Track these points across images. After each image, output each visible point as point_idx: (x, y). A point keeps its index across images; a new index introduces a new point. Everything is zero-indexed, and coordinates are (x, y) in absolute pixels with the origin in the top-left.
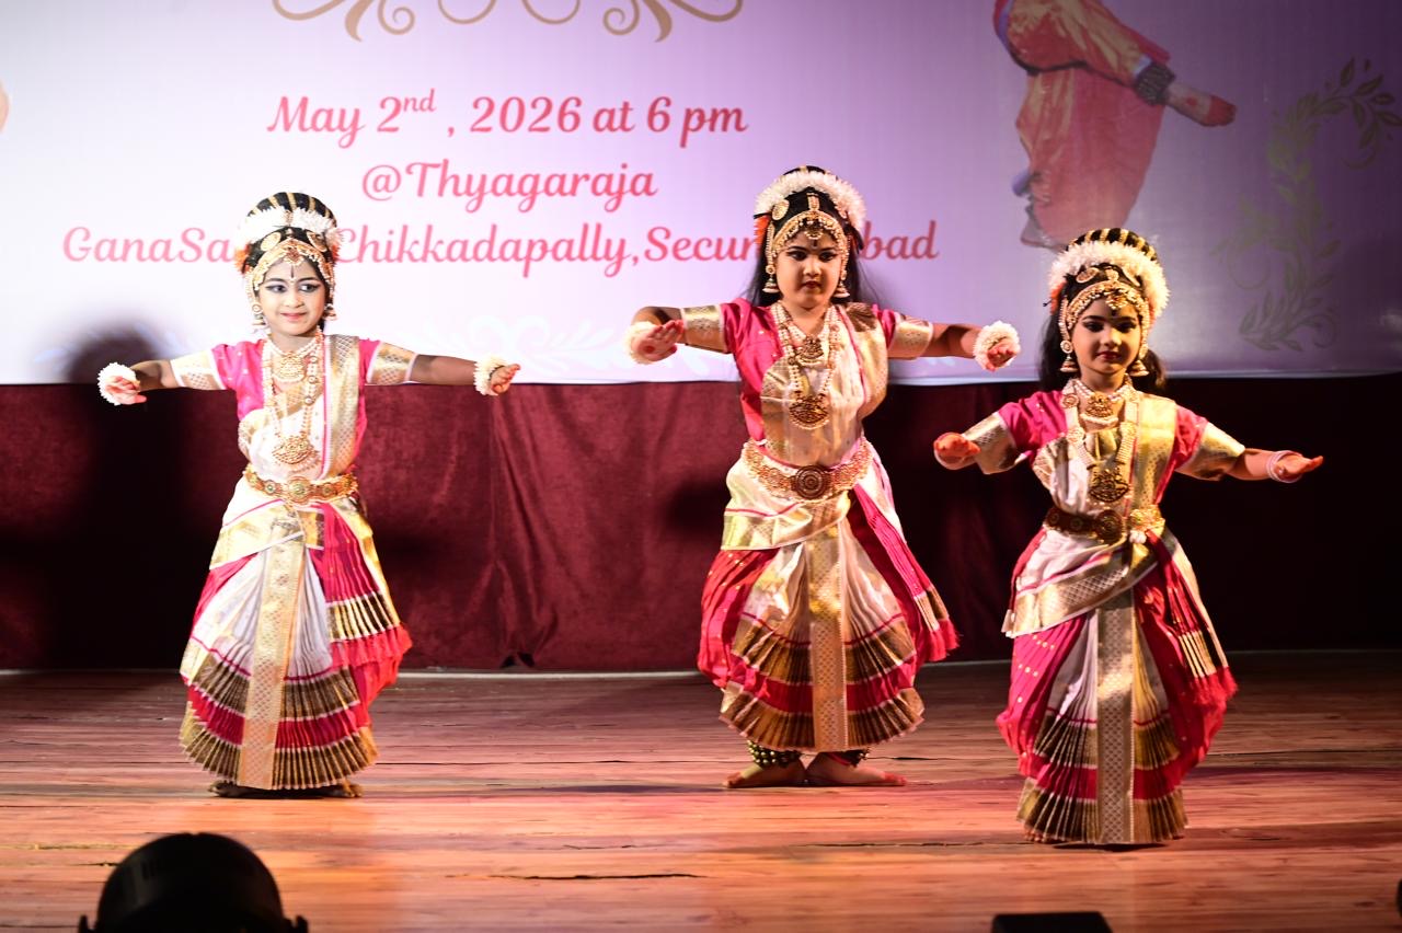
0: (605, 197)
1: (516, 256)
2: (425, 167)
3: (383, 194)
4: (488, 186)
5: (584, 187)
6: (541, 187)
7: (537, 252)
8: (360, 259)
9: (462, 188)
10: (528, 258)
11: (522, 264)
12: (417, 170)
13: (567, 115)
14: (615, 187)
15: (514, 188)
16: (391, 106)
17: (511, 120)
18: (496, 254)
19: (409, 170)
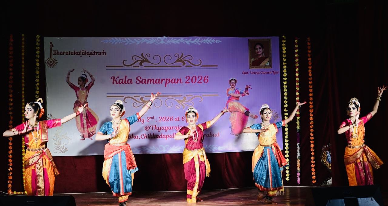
0: (176, 130)
1: (165, 137)
2: (153, 126)
3: (148, 130)
4: (161, 128)
5: (174, 128)
6: (168, 128)
7: (168, 137)
8: (145, 138)
9: (158, 129)
10: (166, 137)
11: (166, 138)
12: (152, 126)
13: (171, 119)
14: (178, 128)
15: (164, 129)
16: (148, 118)
17: (164, 120)
18: (162, 137)
19: (151, 127)
